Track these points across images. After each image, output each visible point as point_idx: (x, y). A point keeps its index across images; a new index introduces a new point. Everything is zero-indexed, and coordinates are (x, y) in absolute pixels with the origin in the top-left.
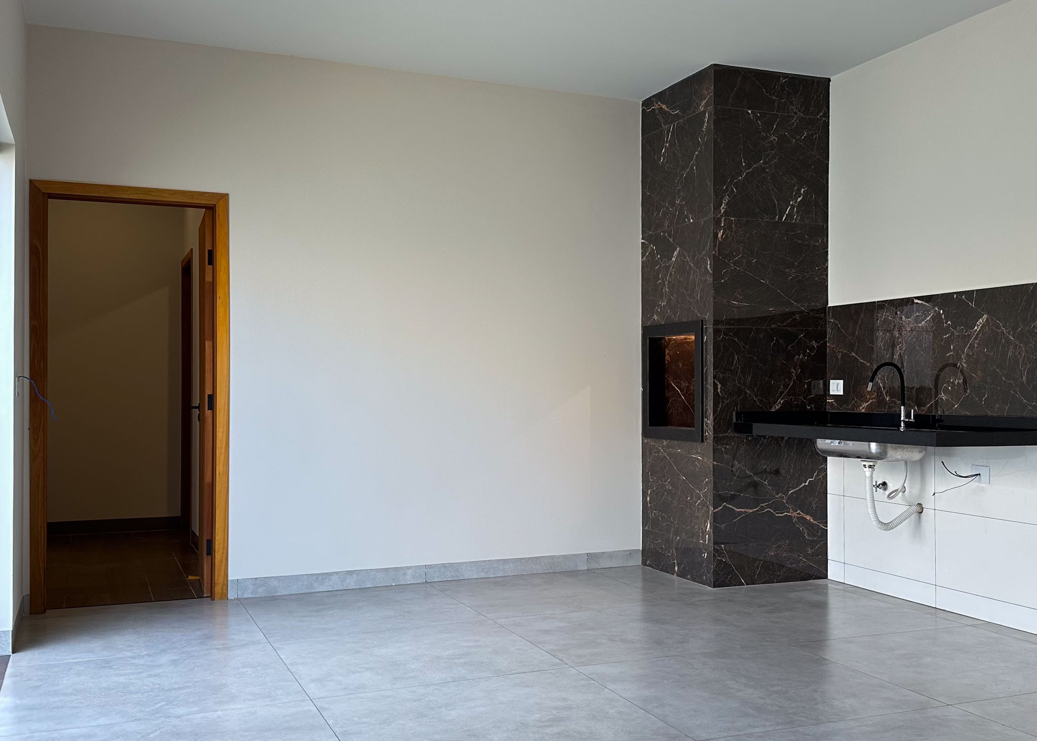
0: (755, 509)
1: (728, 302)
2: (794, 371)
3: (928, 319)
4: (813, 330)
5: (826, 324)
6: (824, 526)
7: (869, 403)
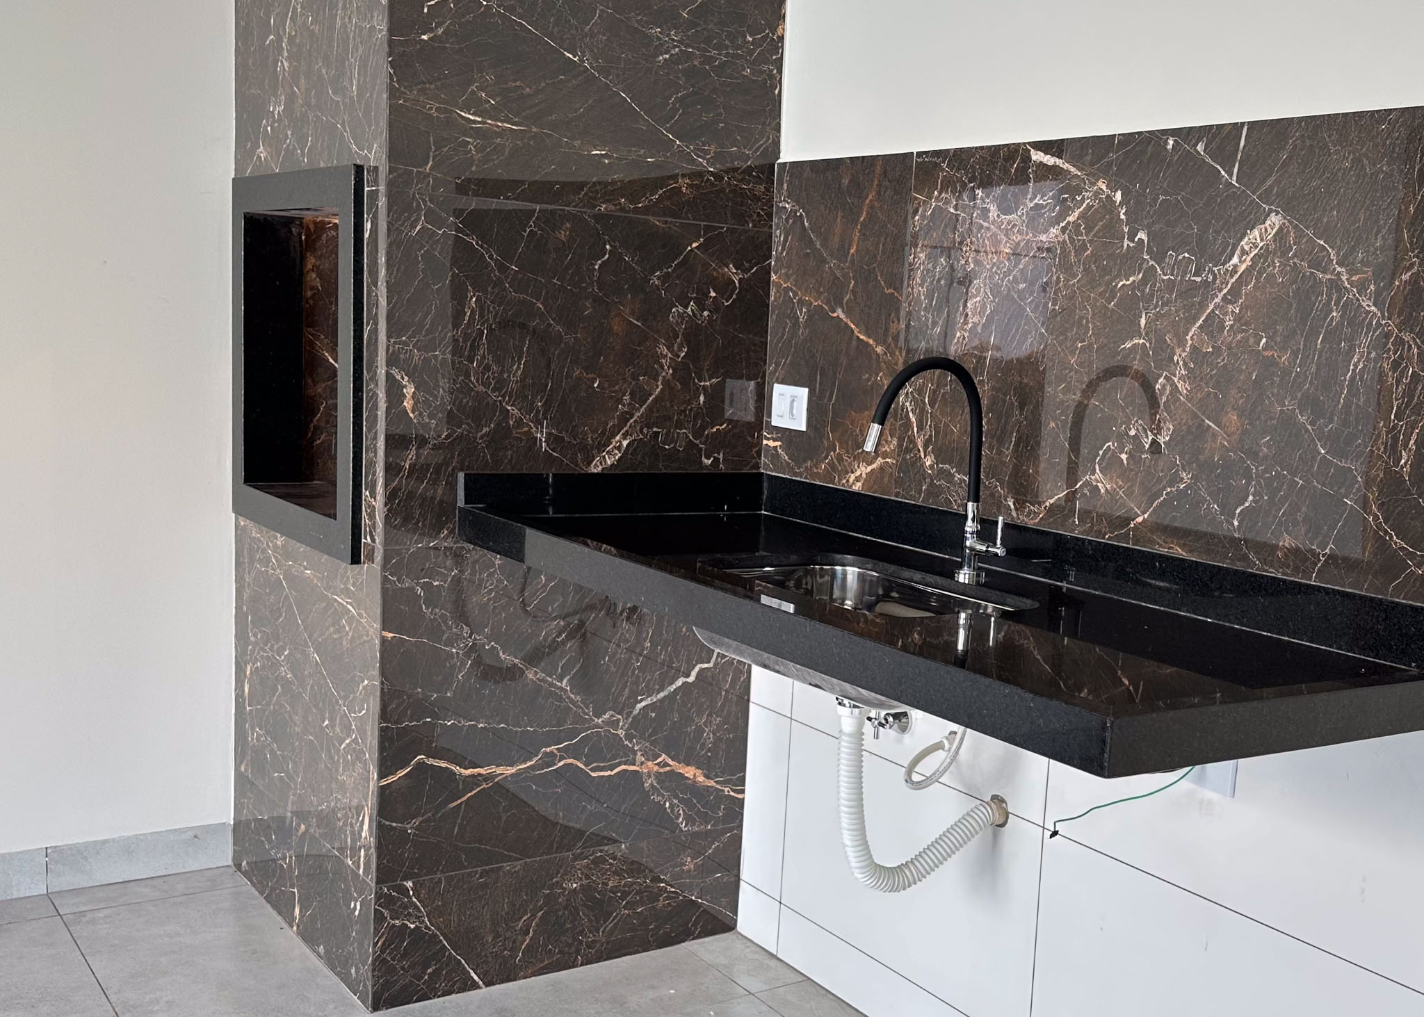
0: (525, 761)
1: (447, 111)
2: (665, 351)
3: (1071, 219)
4: (732, 231)
5: (770, 216)
6: (734, 791)
7: (874, 466)
